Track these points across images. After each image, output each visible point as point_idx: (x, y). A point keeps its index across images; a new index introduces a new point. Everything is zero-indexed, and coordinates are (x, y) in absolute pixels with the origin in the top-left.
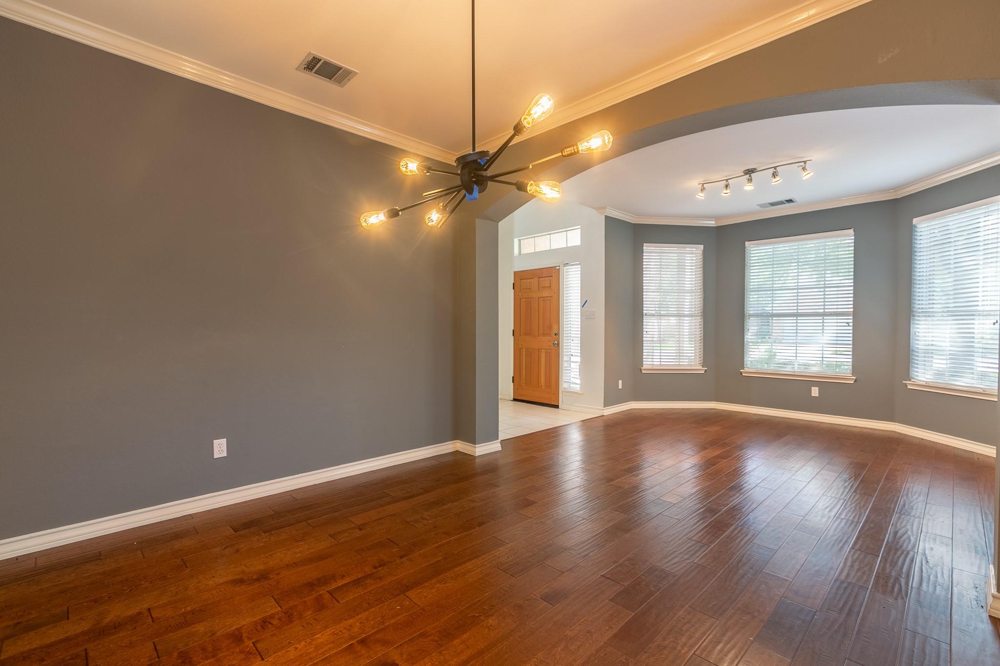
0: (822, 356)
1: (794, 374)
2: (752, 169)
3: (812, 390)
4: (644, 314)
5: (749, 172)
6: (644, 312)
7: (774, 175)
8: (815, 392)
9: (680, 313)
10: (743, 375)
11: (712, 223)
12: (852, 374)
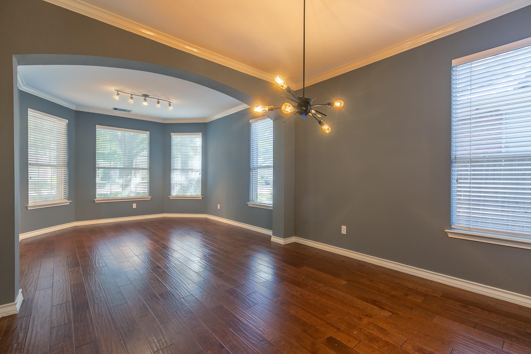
0: (135, 189)
1: (123, 198)
2: (147, 95)
3: (133, 205)
4: (29, 164)
5: (146, 96)
6: (29, 162)
7: (158, 103)
8: (134, 206)
9: (51, 164)
10: (96, 202)
11: (73, 108)
12: (149, 195)
